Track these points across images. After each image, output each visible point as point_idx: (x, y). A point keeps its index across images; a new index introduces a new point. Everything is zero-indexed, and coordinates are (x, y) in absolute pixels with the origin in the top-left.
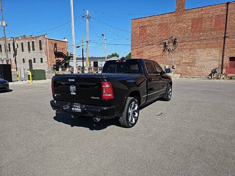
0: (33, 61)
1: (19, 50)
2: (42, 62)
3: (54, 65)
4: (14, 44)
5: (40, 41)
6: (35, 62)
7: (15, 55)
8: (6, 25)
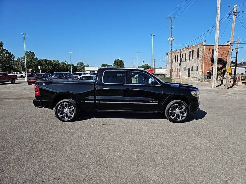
0: (191, 69)
1: (183, 59)
2: (197, 70)
3: (208, 73)
4: (180, 54)
5: (198, 49)
6: (192, 70)
7: (180, 64)
8: (173, 40)
